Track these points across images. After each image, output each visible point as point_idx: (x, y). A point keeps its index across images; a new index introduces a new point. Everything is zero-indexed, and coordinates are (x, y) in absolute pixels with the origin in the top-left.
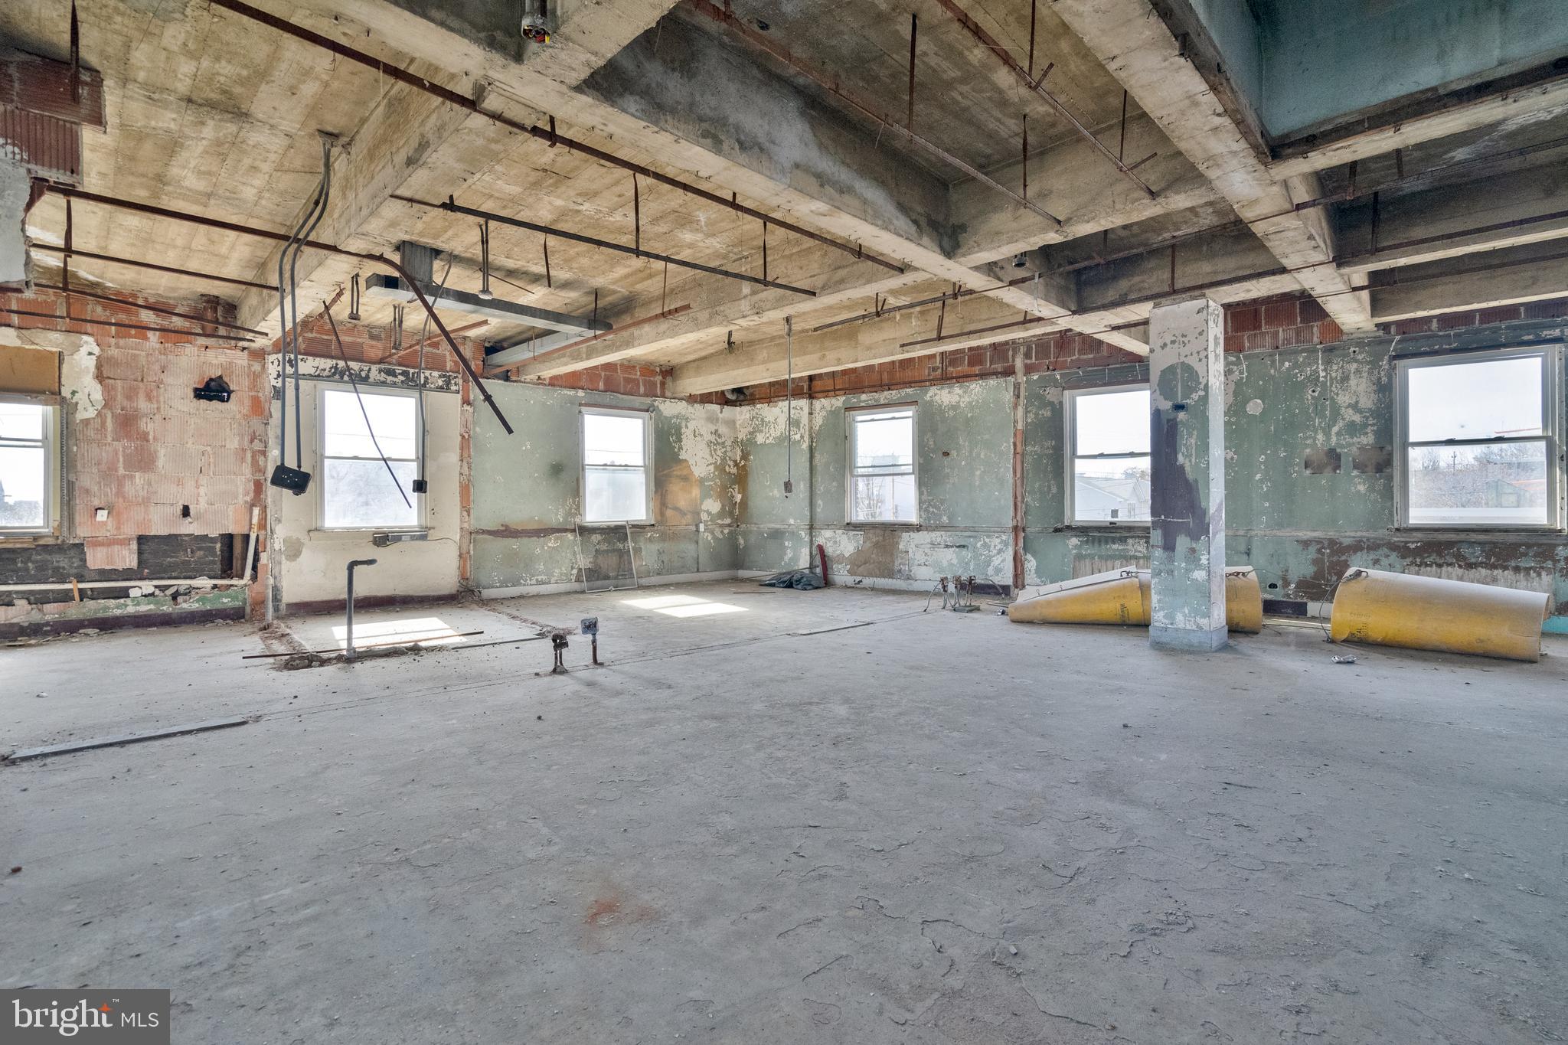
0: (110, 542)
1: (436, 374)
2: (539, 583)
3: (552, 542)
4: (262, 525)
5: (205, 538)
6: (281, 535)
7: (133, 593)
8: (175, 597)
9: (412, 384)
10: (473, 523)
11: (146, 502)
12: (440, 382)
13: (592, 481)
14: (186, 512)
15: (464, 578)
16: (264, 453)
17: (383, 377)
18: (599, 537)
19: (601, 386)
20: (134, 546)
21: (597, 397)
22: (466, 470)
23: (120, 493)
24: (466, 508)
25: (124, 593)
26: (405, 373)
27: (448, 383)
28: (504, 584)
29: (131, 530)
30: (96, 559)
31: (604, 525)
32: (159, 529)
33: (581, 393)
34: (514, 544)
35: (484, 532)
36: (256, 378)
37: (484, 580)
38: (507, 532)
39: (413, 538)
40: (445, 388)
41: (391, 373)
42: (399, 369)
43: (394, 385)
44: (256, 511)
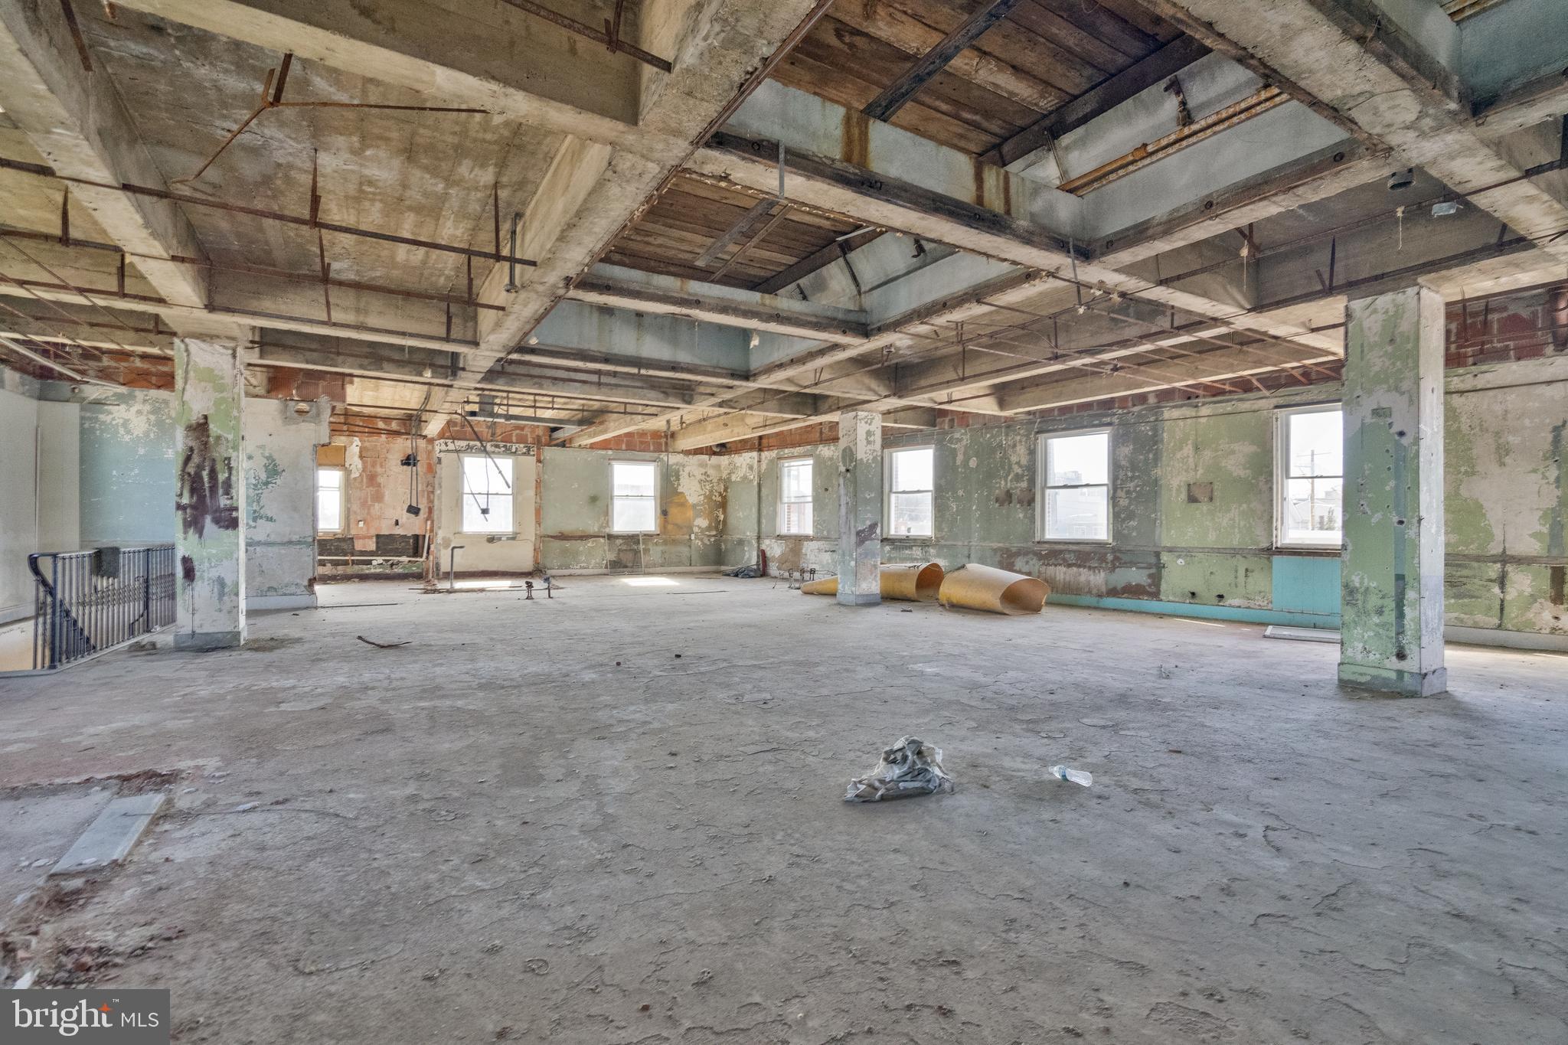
0: (364, 537)
1: (522, 445)
2: (581, 568)
3: (590, 543)
4: (432, 531)
5: (405, 536)
6: (441, 535)
7: (374, 563)
8: (392, 565)
9: (508, 452)
10: (543, 531)
11: (379, 518)
12: (524, 450)
13: (618, 505)
14: (397, 523)
15: (536, 562)
16: (433, 492)
17: (493, 449)
18: (621, 541)
19: (624, 447)
20: (374, 539)
21: (621, 454)
22: (538, 500)
23: (368, 513)
24: (538, 523)
25: (369, 563)
26: (505, 446)
27: (529, 450)
28: (560, 567)
29: (373, 532)
30: (359, 545)
31: (625, 534)
32: (385, 532)
33: (610, 452)
34: (568, 544)
35: (549, 536)
36: (430, 453)
37: (548, 565)
38: (562, 537)
39: (508, 539)
40: (527, 453)
41: (497, 446)
42: (502, 444)
43: (499, 453)
44: (429, 523)
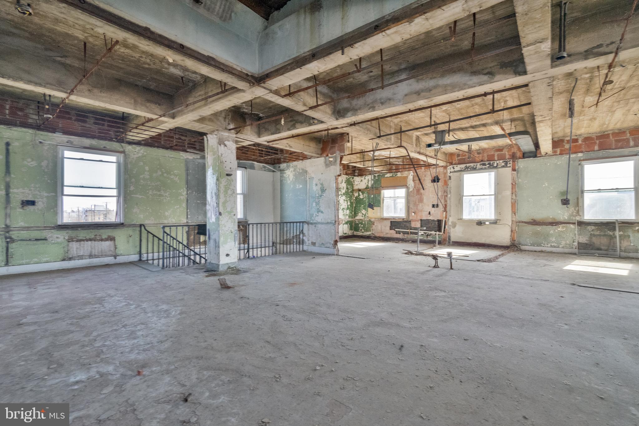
0: (416, 221)
1: (501, 161)
2: (551, 246)
3: (560, 228)
4: (446, 217)
5: (434, 220)
6: (451, 220)
7: (420, 234)
8: (427, 235)
9: (492, 167)
10: (518, 218)
11: (421, 211)
12: (503, 164)
13: (588, 199)
14: (429, 213)
15: (513, 240)
16: (447, 196)
17: (481, 166)
18: (593, 227)
19: (596, 148)
20: (420, 222)
21: (592, 154)
22: (514, 197)
23: (417, 209)
24: (514, 213)
25: (416, 233)
26: (489, 164)
27: (506, 164)
28: (533, 245)
29: (419, 218)
30: (413, 225)
31: (597, 221)
32: (424, 218)
33: (580, 155)
34: (539, 228)
35: (523, 222)
36: (445, 174)
37: (522, 242)
38: (534, 223)
39: (490, 223)
40: (506, 166)
41: (484, 165)
42: (487, 163)
43: (485, 169)
44: (444, 213)
